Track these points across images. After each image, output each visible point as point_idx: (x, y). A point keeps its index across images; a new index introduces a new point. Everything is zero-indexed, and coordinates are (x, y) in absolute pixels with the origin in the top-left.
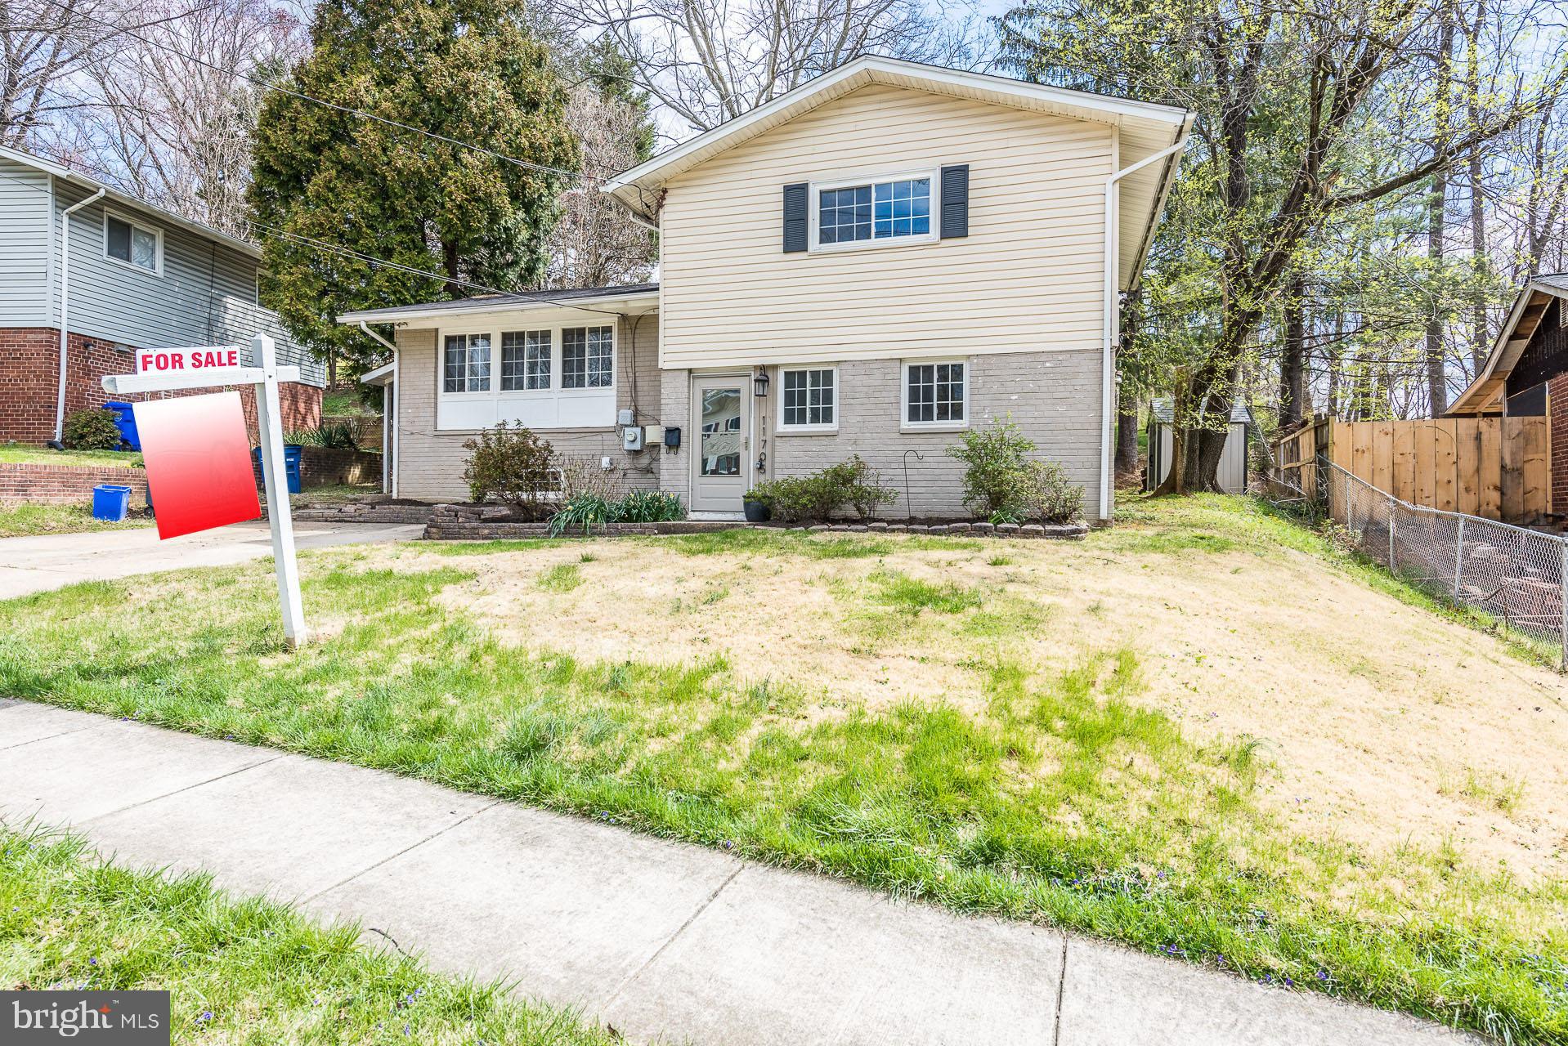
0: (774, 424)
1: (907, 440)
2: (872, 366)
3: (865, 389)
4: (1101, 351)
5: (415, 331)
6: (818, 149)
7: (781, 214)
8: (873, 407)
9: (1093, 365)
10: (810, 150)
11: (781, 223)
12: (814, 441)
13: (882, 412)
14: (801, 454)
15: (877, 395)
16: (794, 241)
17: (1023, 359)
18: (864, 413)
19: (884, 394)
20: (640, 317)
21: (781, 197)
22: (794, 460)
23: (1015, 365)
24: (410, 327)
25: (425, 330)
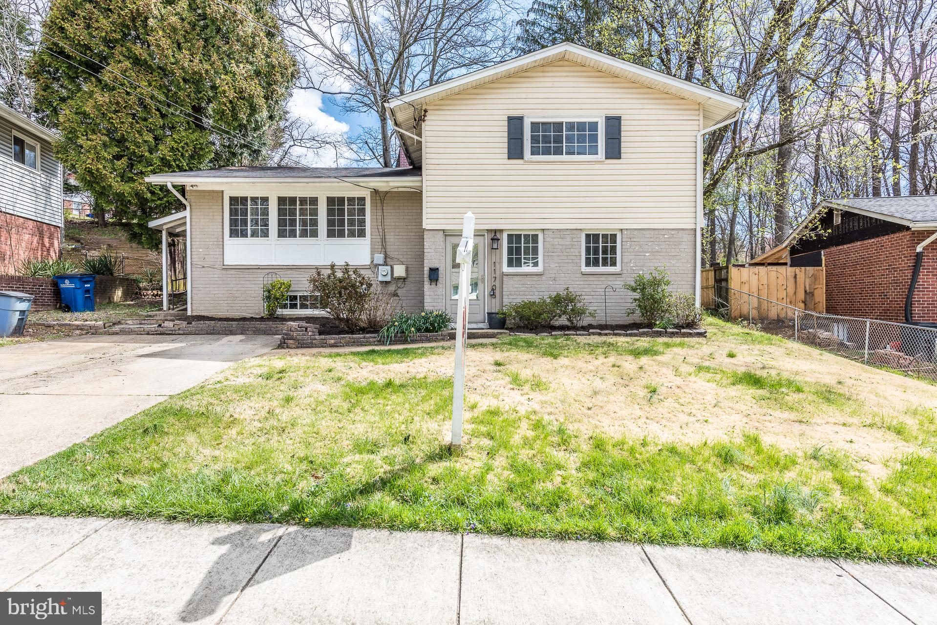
0: (501, 267)
1: (586, 278)
2: (565, 233)
3: (560, 247)
4: (695, 230)
5: (204, 191)
6: (530, 96)
7: (506, 134)
8: (565, 258)
9: (691, 238)
10: (524, 96)
11: (506, 140)
12: (529, 278)
13: (571, 261)
14: (520, 286)
15: (567, 250)
16: (515, 151)
17: (653, 232)
18: (560, 261)
19: (572, 250)
20: (387, 193)
21: (506, 123)
22: (515, 290)
23: (647, 236)
24: (200, 188)
25: (213, 191)
